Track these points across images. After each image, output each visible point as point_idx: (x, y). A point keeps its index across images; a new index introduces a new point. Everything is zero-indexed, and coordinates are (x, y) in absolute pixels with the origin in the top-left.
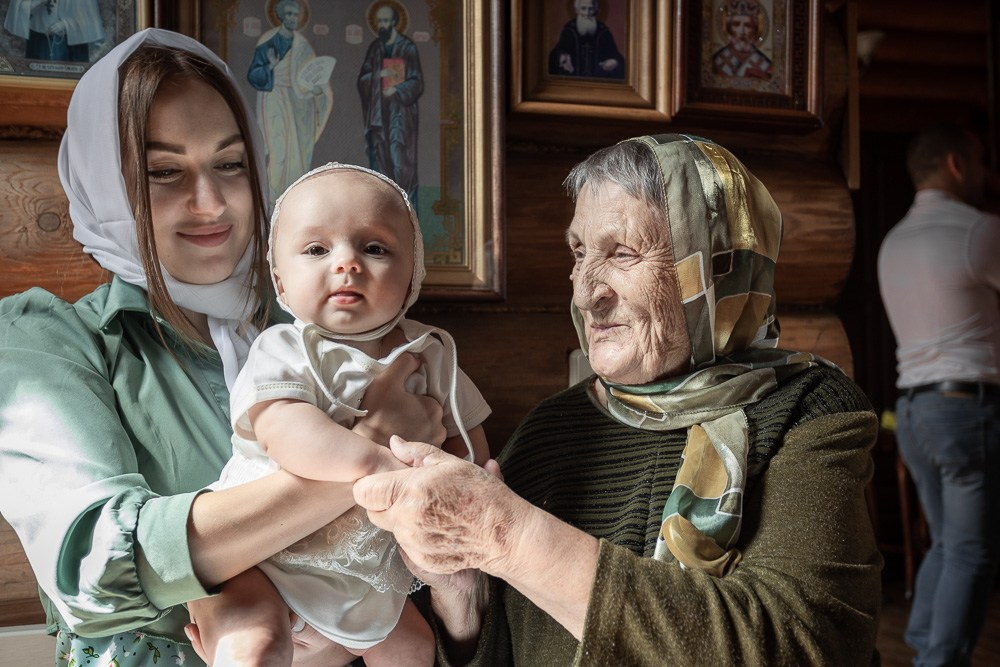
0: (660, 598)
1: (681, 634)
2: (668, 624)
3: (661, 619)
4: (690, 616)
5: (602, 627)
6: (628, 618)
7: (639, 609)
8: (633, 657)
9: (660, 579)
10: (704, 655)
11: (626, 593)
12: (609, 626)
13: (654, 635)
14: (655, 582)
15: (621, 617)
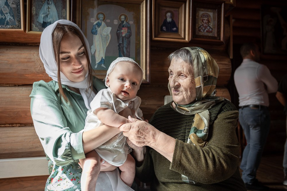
0: (189, 152)
1: (194, 160)
2: (191, 158)
3: (190, 157)
4: (196, 156)
5: (177, 158)
6: (182, 156)
7: (185, 154)
8: (183, 165)
9: (190, 148)
10: (200, 165)
11: (182, 151)
12: (178, 158)
13: (188, 160)
14: (188, 148)
15: (181, 156)
